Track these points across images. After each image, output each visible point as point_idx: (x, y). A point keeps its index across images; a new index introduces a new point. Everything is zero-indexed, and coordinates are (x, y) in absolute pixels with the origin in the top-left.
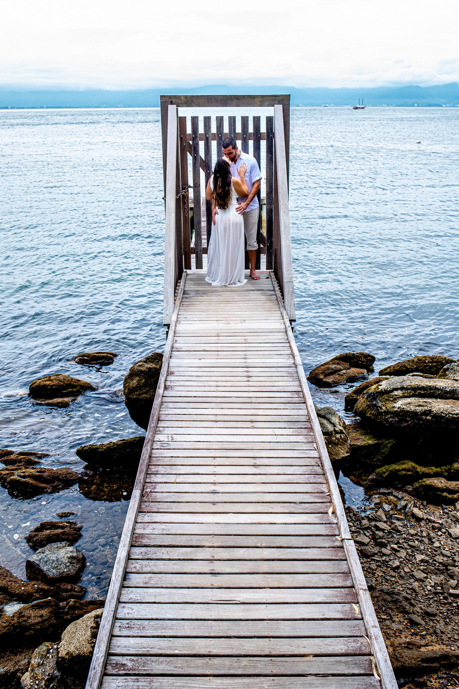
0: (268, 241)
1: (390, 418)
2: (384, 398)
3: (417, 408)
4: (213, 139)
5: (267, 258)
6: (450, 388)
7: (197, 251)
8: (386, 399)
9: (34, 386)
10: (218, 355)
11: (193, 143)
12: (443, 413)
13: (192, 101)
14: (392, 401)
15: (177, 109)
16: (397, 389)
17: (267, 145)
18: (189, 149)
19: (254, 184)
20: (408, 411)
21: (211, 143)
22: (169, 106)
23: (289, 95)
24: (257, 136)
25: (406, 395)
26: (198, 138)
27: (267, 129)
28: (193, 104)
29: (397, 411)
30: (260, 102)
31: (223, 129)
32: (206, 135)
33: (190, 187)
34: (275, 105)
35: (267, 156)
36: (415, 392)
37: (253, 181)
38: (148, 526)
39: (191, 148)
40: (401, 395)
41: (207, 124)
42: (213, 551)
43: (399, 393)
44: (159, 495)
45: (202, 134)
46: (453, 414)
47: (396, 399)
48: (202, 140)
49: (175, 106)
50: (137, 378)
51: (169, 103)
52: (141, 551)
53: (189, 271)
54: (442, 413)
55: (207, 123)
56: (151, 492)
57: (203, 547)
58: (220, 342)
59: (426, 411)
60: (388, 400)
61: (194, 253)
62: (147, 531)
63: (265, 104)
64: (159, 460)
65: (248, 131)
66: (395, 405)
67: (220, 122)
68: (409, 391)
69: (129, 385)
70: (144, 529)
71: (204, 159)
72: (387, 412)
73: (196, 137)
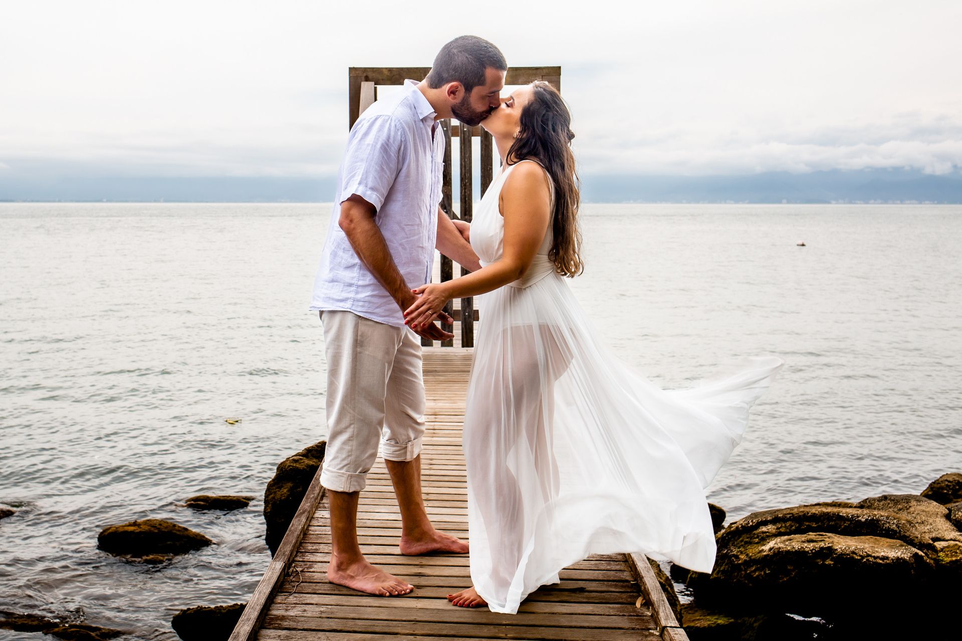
1: (755, 571)
2: (742, 541)
3: (806, 545)
6: (866, 517)
8: (746, 543)
9: (106, 533)
10: (434, 433)
12: (856, 554)
14: (757, 543)
15: (375, 89)
16: (765, 523)
20: (788, 552)
22: (363, 83)
23: (560, 67)
25: (783, 530)
29: (767, 555)
36: (800, 526)
38: (295, 607)
40: (774, 531)
42: (415, 639)
43: (771, 528)
44: (317, 575)
46: (875, 558)
47: (764, 539)
49: (373, 83)
50: (290, 485)
51: (363, 78)
52: (279, 634)
54: (853, 552)
56: (302, 571)
57: (397, 634)
58: (437, 420)
59: (822, 549)
60: (750, 543)
62: (291, 613)
64: (321, 537)
66: (763, 548)
68: (788, 524)
69: (273, 498)
70: (287, 610)
72: (750, 562)
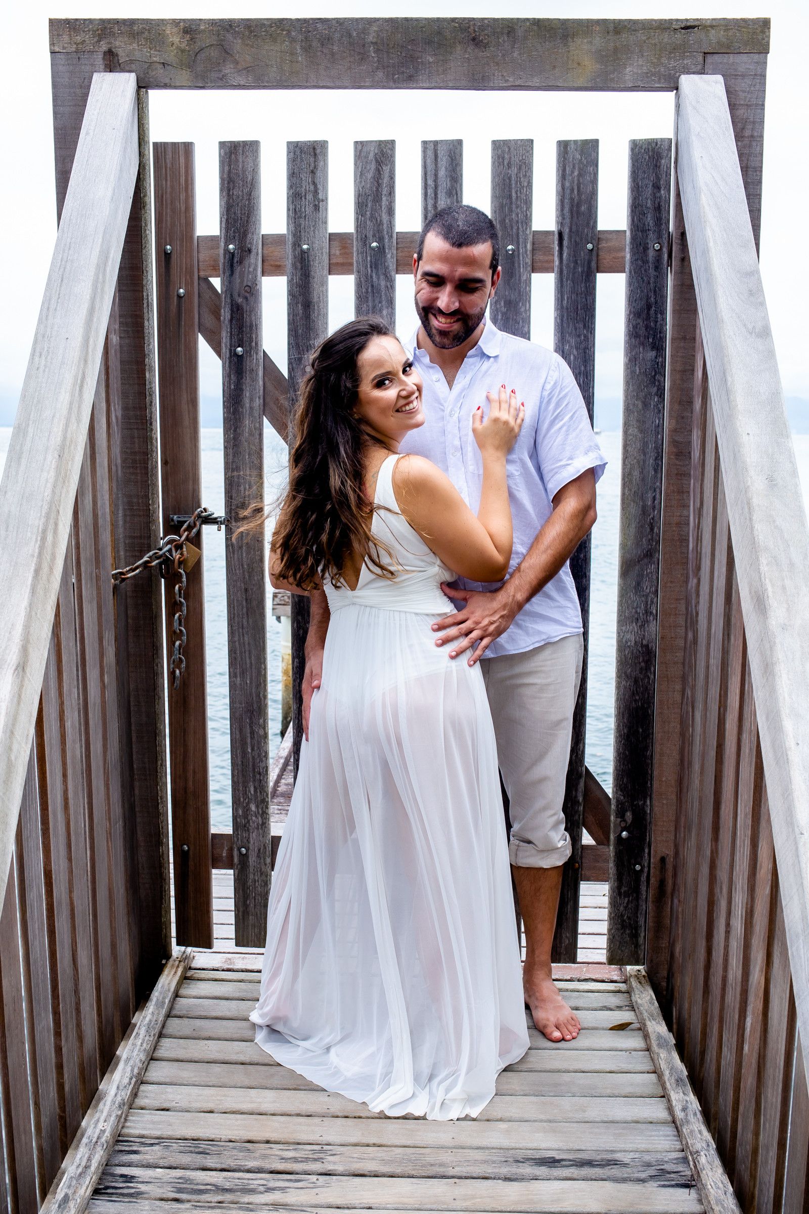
0: (621, 814)
4: (337, 268)
5: (613, 904)
7: (244, 858)
11: (228, 285)
13: (226, 52)
15: (142, 101)
17: (632, 299)
18: (209, 321)
19: (557, 499)
21: (324, 283)
22: (94, 79)
23: (765, 22)
24: (576, 246)
26: (255, 260)
27: (636, 208)
28: (228, 69)
30: (602, 57)
31: (391, 212)
32: (297, 244)
33: (209, 520)
34: (686, 81)
35: (632, 360)
37: (554, 486)
39: (216, 314)
41: (306, 185)
45: (278, 240)
48: (273, 269)
49: (131, 79)
51: (98, 62)
53: (201, 958)
55: (306, 177)
61: (230, 866)
63: (629, 71)
65: (528, 219)
67: (379, 171)
71: (284, 370)
73: (245, 251)
